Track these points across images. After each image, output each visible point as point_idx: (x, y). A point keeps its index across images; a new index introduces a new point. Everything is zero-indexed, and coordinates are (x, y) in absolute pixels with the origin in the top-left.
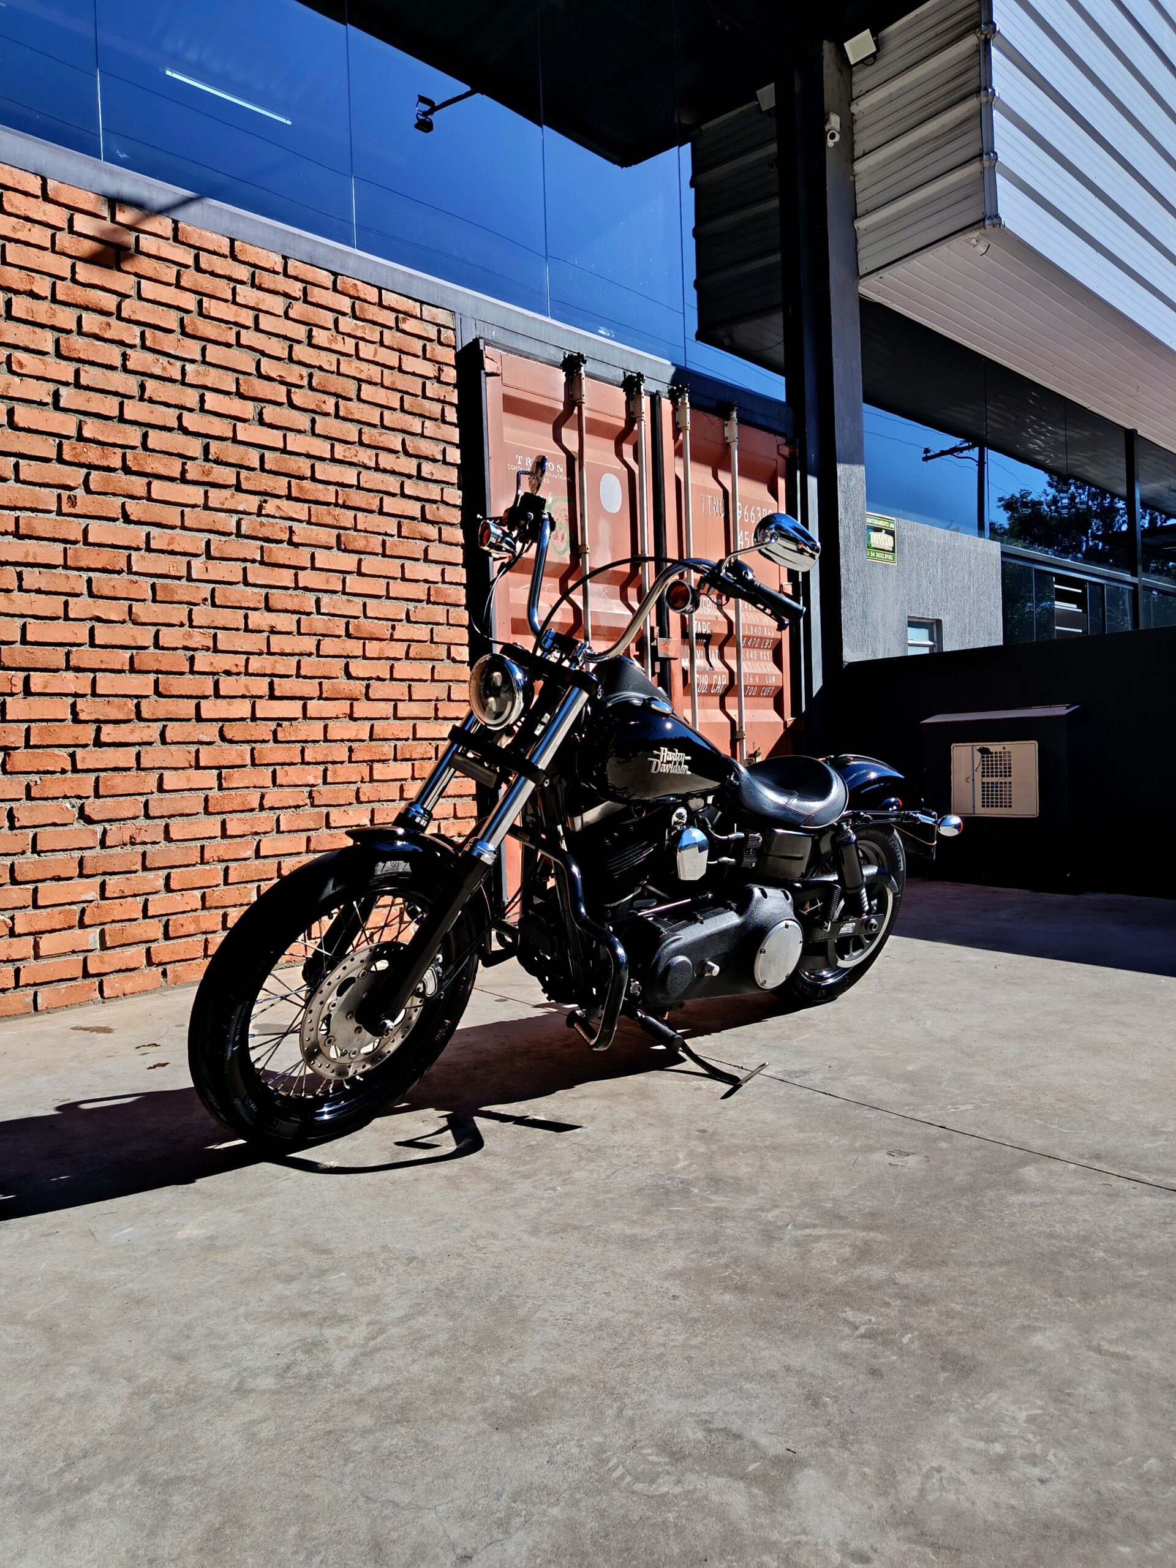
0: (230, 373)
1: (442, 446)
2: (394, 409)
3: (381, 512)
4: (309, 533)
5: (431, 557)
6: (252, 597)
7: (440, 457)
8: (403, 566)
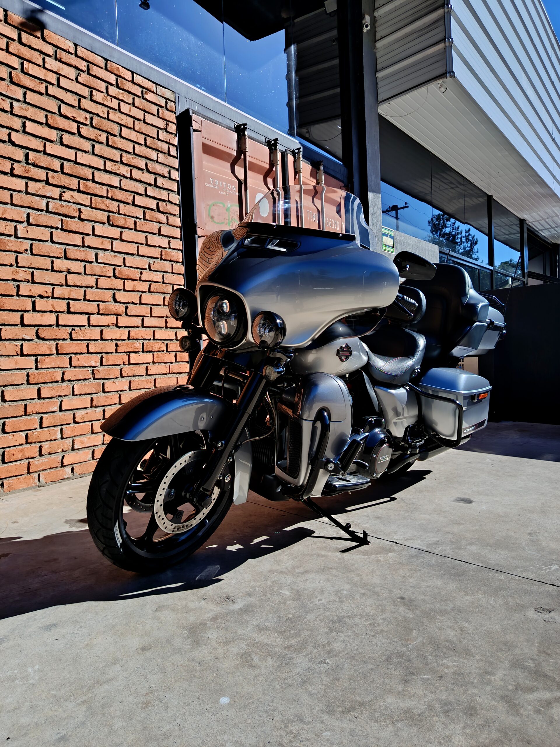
0: (42, 111)
1: (168, 169)
2: (141, 145)
3: (134, 204)
4: (91, 213)
5: (162, 233)
6: (57, 250)
7: (167, 175)
8: (146, 237)
